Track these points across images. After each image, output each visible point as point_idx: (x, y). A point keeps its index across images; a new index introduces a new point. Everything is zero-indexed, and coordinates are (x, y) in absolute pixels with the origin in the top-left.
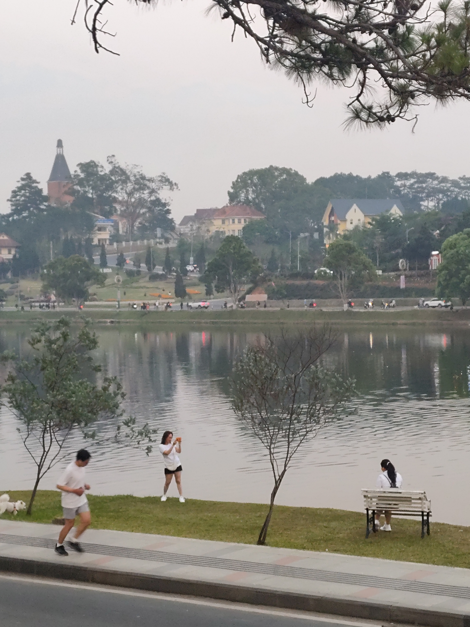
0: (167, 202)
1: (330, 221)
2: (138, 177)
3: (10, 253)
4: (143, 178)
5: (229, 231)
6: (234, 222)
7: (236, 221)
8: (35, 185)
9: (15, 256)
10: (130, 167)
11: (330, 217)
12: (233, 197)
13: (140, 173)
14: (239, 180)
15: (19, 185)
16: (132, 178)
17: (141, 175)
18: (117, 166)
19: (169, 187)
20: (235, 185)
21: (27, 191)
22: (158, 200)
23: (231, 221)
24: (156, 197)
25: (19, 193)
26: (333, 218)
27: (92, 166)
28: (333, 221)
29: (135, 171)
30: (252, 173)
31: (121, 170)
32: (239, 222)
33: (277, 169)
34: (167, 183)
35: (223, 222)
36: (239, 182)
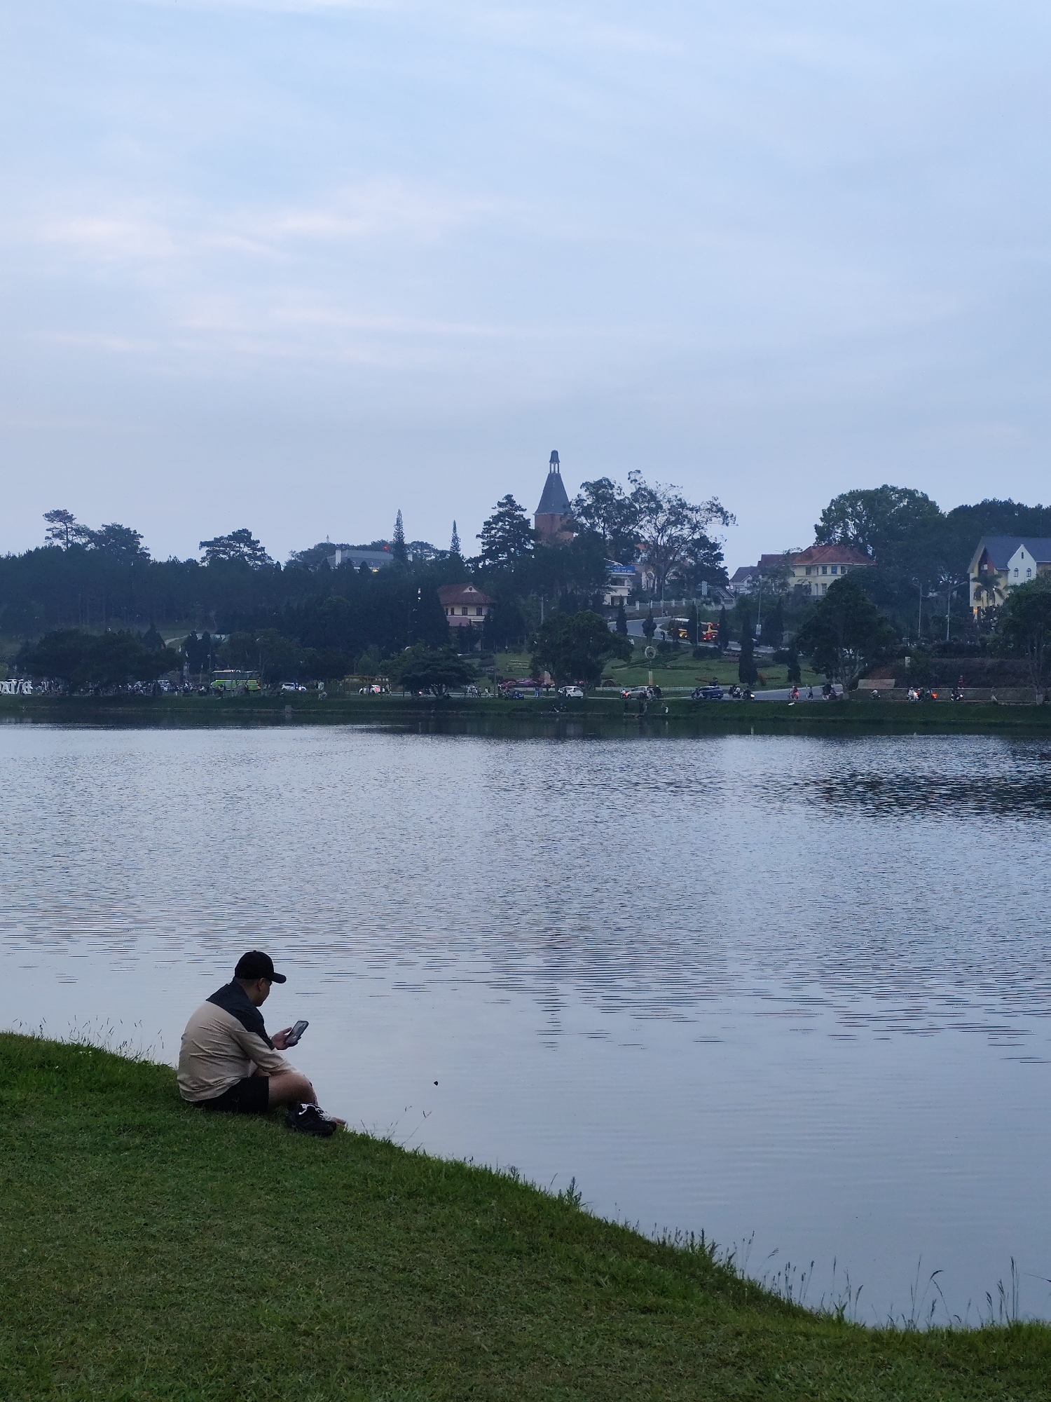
0: (717, 542)
1: (980, 571)
2: (675, 503)
3: (479, 614)
4: (683, 505)
5: (817, 585)
6: (825, 572)
7: (829, 570)
8: (518, 513)
9: (487, 617)
10: (662, 489)
11: (980, 565)
12: (822, 533)
13: (678, 498)
14: (833, 508)
15: (496, 513)
16: (666, 506)
17: (680, 500)
18: (643, 486)
19: (721, 519)
20: (826, 516)
21: (507, 523)
22: (704, 539)
23: (820, 570)
24: (701, 533)
25: (494, 526)
26: (986, 567)
27: (605, 487)
28: (986, 571)
29: (671, 494)
30: (854, 497)
31: (650, 493)
32: (834, 572)
33: (894, 489)
34: (719, 514)
35: (808, 572)
36: (832, 510)
